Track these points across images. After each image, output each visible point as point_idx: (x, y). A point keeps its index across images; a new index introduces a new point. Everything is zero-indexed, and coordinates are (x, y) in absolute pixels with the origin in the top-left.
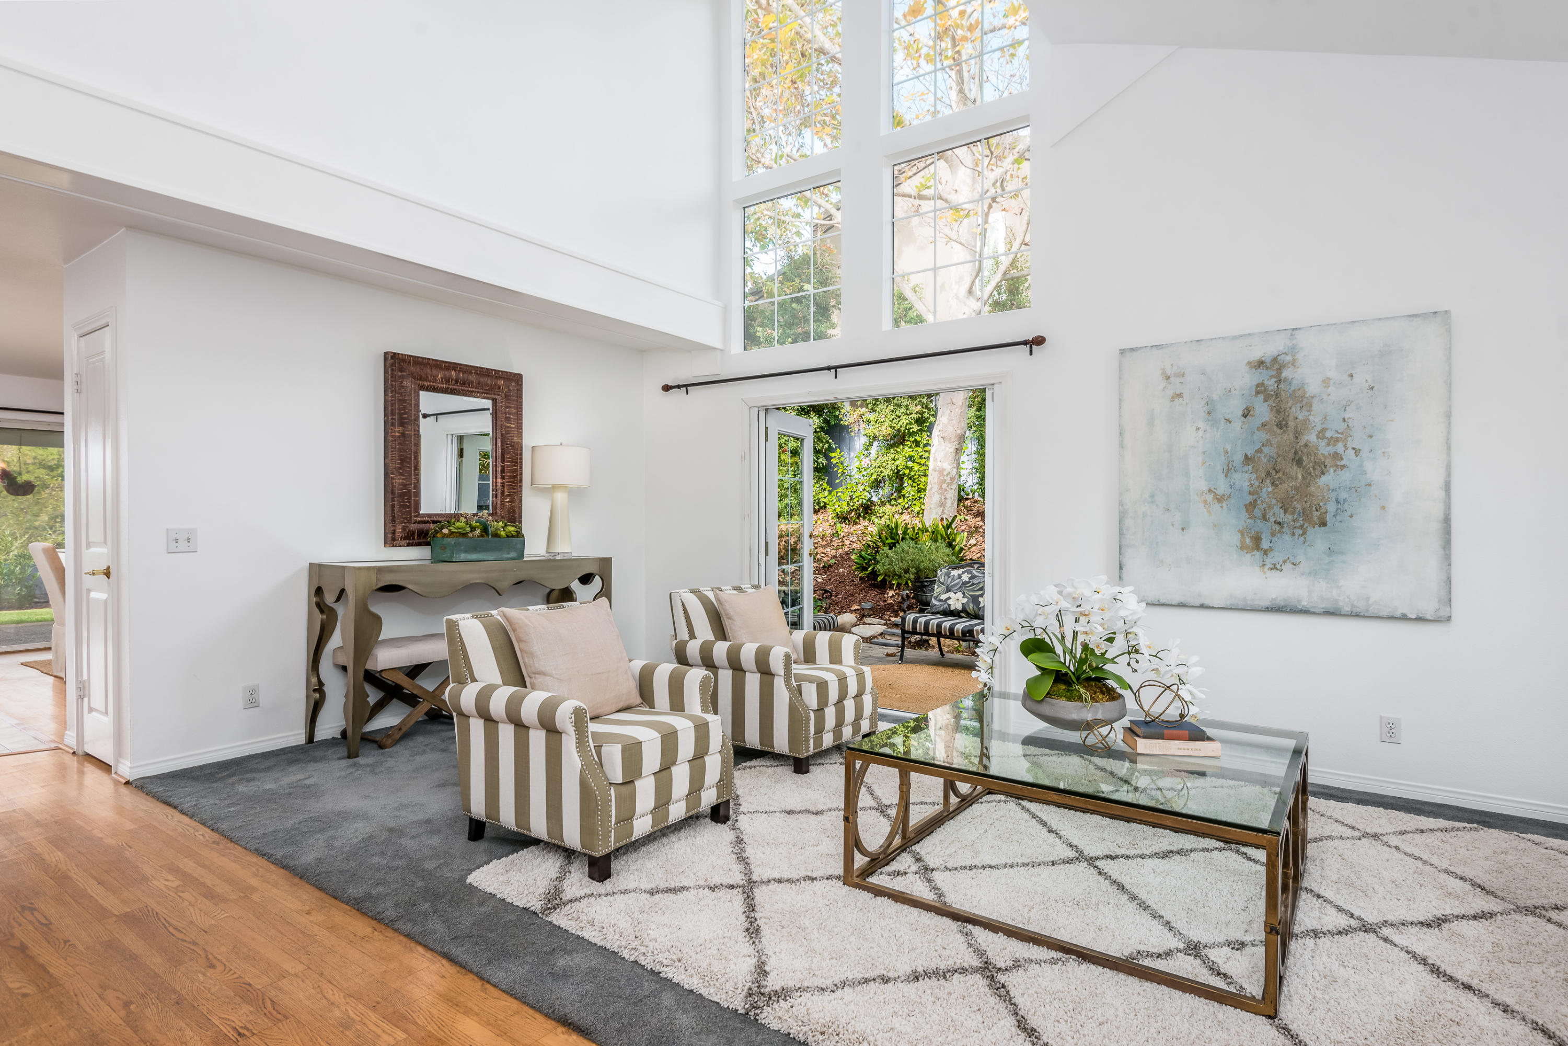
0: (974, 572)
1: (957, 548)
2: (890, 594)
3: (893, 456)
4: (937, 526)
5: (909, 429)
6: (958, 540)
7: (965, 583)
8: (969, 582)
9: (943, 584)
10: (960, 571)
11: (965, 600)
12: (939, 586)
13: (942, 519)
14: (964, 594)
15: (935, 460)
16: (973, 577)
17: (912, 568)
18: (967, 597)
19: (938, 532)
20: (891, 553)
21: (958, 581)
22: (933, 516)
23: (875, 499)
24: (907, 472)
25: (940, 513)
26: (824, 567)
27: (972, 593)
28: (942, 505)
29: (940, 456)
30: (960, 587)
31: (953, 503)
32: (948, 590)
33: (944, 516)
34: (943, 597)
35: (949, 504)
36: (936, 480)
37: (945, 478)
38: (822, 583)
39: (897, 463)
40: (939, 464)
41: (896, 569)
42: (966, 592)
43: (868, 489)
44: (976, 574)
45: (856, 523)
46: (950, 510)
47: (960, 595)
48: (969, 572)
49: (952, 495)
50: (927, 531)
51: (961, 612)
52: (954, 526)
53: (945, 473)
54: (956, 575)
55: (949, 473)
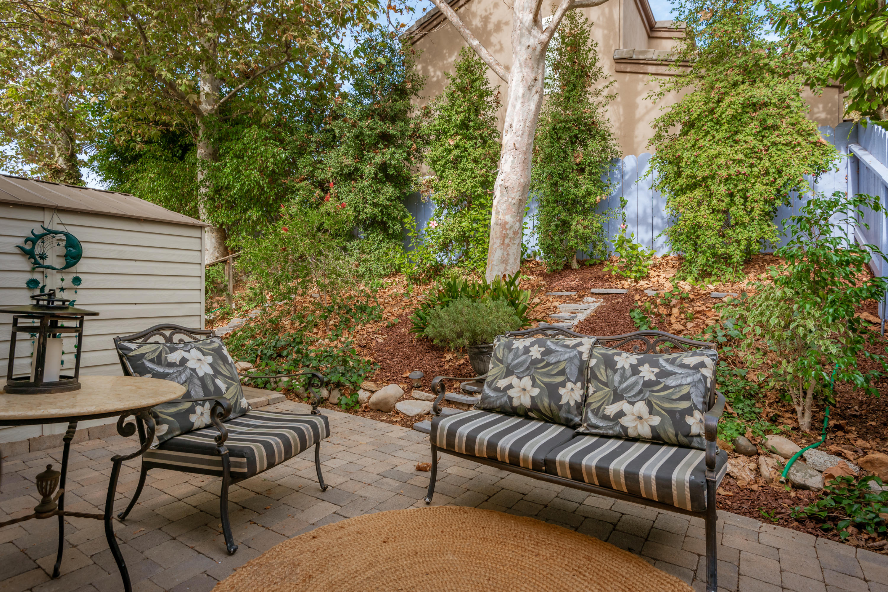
0: (549, 343)
1: (521, 307)
2: (448, 358)
3: (459, 219)
4: (499, 283)
5: (475, 192)
6: (521, 298)
7: (535, 362)
8: (542, 360)
9: (501, 361)
10: (527, 342)
11: (536, 392)
12: (495, 365)
13: (505, 276)
14: (533, 380)
15: (497, 213)
16: (548, 352)
17: (467, 330)
18: (539, 387)
19: (500, 289)
20: (443, 313)
21: (523, 357)
22: (495, 273)
23: (446, 261)
24: (472, 233)
25: (502, 270)
26: (388, 326)
27: (547, 380)
28: (504, 261)
29: (502, 208)
30: (528, 368)
31: (515, 259)
32: (509, 372)
33: (507, 273)
34: (502, 383)
35: (511, 260)
36: (498, 234)
37: (508, 232)
38: (381, 344)
39: (463, 224)
40: (501, 217)
41: (448, 333)
42: (537, 376)
43: (437, 251)
44: (553, 347)
45: (427, 284)
46: (513, 267)
47: (527, 381)
48: (541, 344)
49: (514, 251)
50: (488, 287)
51: (530, 410)
52: (517, 283)
53: (508, 227)
54: (521, 347)
55: (511, 227)
